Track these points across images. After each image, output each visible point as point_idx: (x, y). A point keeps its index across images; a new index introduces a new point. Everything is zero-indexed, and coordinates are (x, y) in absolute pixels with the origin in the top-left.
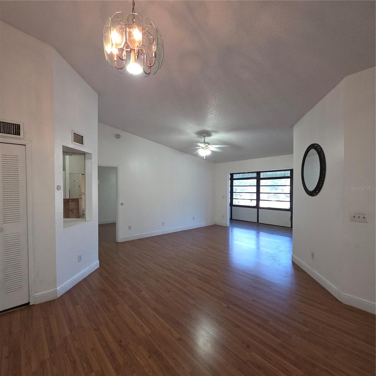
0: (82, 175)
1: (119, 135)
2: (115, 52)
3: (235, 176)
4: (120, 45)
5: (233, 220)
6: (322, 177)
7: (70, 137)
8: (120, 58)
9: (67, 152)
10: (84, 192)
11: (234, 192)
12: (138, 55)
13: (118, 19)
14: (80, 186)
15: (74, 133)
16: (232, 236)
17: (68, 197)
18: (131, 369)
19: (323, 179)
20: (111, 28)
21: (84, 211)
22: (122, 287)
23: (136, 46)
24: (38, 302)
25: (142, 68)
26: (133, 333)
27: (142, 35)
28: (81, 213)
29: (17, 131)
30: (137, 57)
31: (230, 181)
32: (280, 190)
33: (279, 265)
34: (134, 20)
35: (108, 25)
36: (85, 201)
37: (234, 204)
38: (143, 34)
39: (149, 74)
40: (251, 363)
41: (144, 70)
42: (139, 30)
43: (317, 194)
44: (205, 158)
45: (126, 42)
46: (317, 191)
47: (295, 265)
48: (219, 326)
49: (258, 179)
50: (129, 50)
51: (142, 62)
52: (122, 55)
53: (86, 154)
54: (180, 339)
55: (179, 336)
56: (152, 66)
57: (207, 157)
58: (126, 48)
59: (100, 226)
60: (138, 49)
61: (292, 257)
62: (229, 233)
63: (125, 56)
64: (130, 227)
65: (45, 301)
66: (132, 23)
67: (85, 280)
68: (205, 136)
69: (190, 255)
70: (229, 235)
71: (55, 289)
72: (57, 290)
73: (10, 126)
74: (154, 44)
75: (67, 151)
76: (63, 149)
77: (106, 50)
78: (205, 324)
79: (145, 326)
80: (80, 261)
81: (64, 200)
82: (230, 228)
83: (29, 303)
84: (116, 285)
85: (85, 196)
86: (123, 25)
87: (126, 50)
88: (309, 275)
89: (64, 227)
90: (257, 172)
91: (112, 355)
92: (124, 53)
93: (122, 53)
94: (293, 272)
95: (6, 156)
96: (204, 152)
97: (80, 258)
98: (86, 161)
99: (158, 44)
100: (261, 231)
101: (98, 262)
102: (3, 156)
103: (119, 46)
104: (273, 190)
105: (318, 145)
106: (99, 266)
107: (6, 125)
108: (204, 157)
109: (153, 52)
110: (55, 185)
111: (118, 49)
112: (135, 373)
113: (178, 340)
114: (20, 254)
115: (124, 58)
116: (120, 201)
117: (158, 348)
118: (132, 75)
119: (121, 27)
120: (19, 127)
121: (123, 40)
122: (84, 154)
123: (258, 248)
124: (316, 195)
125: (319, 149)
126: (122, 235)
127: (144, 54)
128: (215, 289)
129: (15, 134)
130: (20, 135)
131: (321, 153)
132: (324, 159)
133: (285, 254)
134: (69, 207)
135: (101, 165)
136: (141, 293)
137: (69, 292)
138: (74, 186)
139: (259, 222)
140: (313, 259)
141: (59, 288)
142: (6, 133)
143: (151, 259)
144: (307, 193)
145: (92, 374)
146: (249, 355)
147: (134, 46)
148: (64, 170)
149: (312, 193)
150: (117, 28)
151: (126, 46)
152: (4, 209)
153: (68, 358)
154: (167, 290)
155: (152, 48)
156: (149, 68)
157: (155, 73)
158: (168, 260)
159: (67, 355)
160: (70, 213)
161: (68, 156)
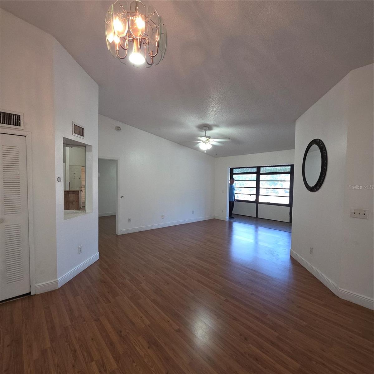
0: (82, 167)
1: (120, 128)
2: (118, 41)
3: (235, 171)
4: (123, 33)
6: (324, 173)
7: (71, 129)
8: (122, 48)
10: (84, 184)
12: (141, 45)
13: (120, 6)
14: (80, 179)
15: (75, 125)
17: (68, 189)
18: (131, 359)
19: (324, 175)
20: (114, 16)
21: (84, 203)
22: (122, 279)
23: (139, 35)
24: (39, 292)
25: (145, 58)
26: (133, 323)
27: (146, 24)
28: (81, 206)
29: (17, 122)
30: (139, 47)
31: (230, 175)
32: (279, 185)
33: (277, 259)
34: (137, 8)
35: (111, 13)
36: (85, 193)
38: (146, 22)
39: (151, 64)
40: (248, 355)
41: (146, 60)
42: (142, 18)
44: (205, 152)
45: (129, 31)
46: (318, 187)
47: (292, 259)
48: (218, 318)
49: (258, 173)
50: (132, 39)
51: (144, 52)
52: (124, 44)
53: (86, 146)
54: (179, 331)
55: (179, 328)
56: (155, 56)
58: (129, 37)
59: (100, 218)
60: (140, 38)
61: (291, 252)
63: (127, 46)
64: (130, 219)
65: (46, 291)
66: (135, 11)
67: (85, 271)
68: (206, 130)
69: (189, 249)
72: (57, 281)
73: (10, 116)
74: (158, 34)
75: (67, 143)
76: (63, 141)
77: (108, 38)
78: (203, 316)
79: (144, 317)
80: (80, 252)
81: (64, 192)
83: (30, 293)
84: (115, 276)
85: (86, 189)
86: (125, 12)
87: (129, 39)
88: (307, 270)
89: (65, 219)
90: (257, 167)
91: (111, 345)
92: (127, 42)
93: (124, 41)
94: (291, 267)
95: (6, 147)
96: (205, 145)
97: (80, 250)
98: (86, 153)
99: (161, 34)
100: (260, 226)
101: (98, 253)
102: (3, 147)
103: (122, 35)
104: (272, 185)
105: (320, 140)
106: (99, 258)
107: (6, 116)
109: (156, 41)
110: (56, 177)
111: (120, 37)
112: (134, 363)
113: (177, 331)
114: (21, 245)
116: (120, 194)
117: (157, 339)
119: (124, 15)
120: (20, 118)
121: (125, 29)
122: (84, 146)
123: (256, 243)
125: (321, 144)
126: (122, 228)
127: (147, 44)
128: (213, 282)
129: (16, 125)
130: (20, 126)
131: (323, 148)
132: (325, 155)
133: (283, 249)
134: (69, 199)
135: (102, 158)
136: (140, 285)
137: (70, 283)
138: (74, 178)
139: (258, 217)
140: (312, 254)
141: (59, 278)
142: (6, 124)
143: (150, 251)
144: (308, 189)
145: (92, 363)
146: (247, 347)
147: (137, 35)
148: (64, 162)
149: (313, 189)
150: (120, 15)
151: (128, 35)
152: (5, 200)
153: (69, 347)
154: (166, 282)
155: (155, 37)
156: (151, 59)
157: (158, 63)
158: (167, 253)
159: (68, 344)
160: (71, 205)
161: (68, 148)
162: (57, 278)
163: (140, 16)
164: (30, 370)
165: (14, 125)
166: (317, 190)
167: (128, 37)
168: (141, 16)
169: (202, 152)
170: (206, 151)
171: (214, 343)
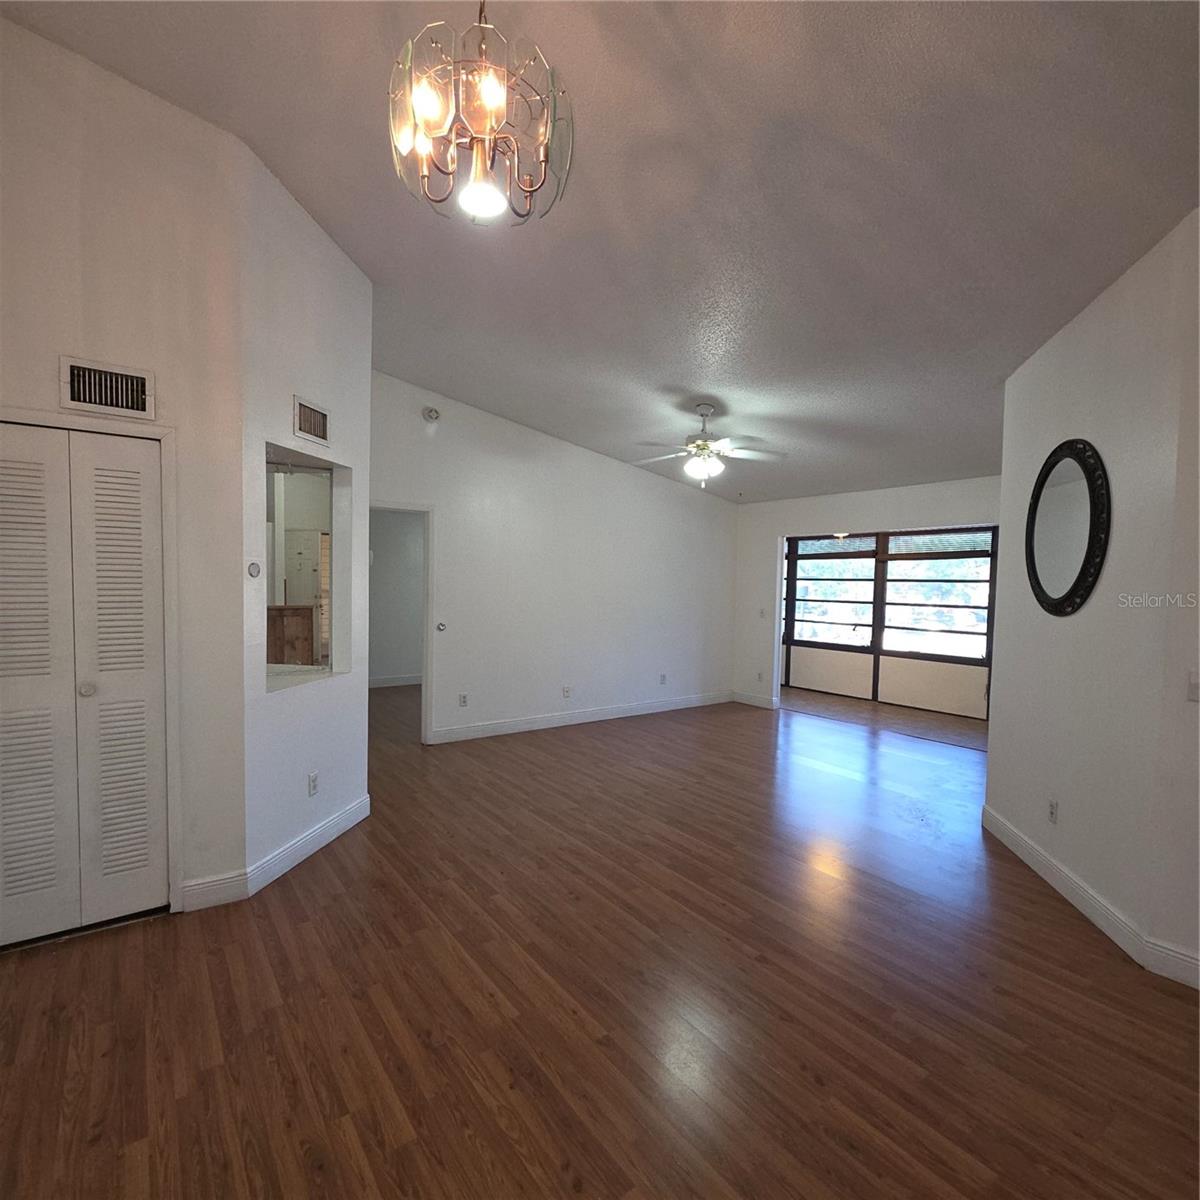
0: (323, 534)
1: (436, 411)
2: (425, 148)
3: (803, 548)
4: (439, 126)
5: (793, 690)
6: (1097, 553)
7: (289, 416)
8: (438, 168)
9: (278, 464)
10: (328, 587)
11: (798, 597)
12: (494, 156)
13: (434, 45)
14: (315, 570)
15: (300, 404)
16: (787, 741)
17: (280, 602)
18: (457, 1114)
19: (1098, 560)
20: (413, 75)
21: (327, 646)
22: (435, 877)
23: (488, 127)
24: (193, 904)
25: (506, 195)
26: (466, 1011)
27: (508, 91)
28: (318, 653)
29: (137, 398)
30: (489, 163)
31: (786, 562)
32: (957, 593)
33: (939, 838)
34: (484, 47)
35: (404, 65)
36: (331, 615)
37: (796, 637)
38: (511, 89)
39: (527, 215)
40: (826, 1131)
41: (510, 203)
42: (498, 76)
43: (1077, 610)
44: (703, 486)
45: (457, 119)
46: (1078, 600)
47: (989, 838)
48: (730, 1012)
49: (881, 557)
50: (467, 140)
51: (506, 180)
52: (446, 159)
53: (334, 470)
54: (606, 1043)
55: (605, 1033)
56: (536, 190)
57: (710, 482)
58: (459, 135)
59: (375, 693)
60: (493, 137)
61: (984, 813)
62: (777, 730)
63: (453, 162)
64: (464, 697)
65: (212, 904)
66: (477, 58)
67: (328, 851)
68: (707, 416)
69: (647, 794)
70: (776, 736)
71: (242, 871)
72: (246, 874)
73: (117, 382)
74: (545, 121)
75: (279, 460)
76: (267, 453)
77: (397, 144)
78: (685, 1003)
79: (500, 996)
80: (312, 793)
81: (269, 609)
82: (781, 715)
83: (167, 907)
84: (416, 869)
85: (331, 601)
86: (449, 63)
87: (458, 141)
88: (1036, 875)
89: (269, 690)
90: (876, 535)
91: (400, 1070)
92: (452, 150)
93: (446, 149)
94: (983, 863)
95: (106, 473)
96: (702, 468)
97: (313, 785)
98: (334, 489)
99: (555, 121)
100: (884, 729)
101: (366, 798)
102: (99, 472)
103: (436, 131)
104: (934, 597)
105: (1086, 443)
106: (369, 813)
107: (106, 380)
108: (701, 481)
109: (541, 144)
110: (244, 562)
111: (433, 139)
112: (467, 1126)
113: (599, 1042)
114: (144, 763)
115: (451, 167)
116: (436, 618)
117: (538, 1062)
118: (473, 220)
119: (444, 70)
120: (143, 385)
121: (447, 113)
122: (328, 468)
123: (873, 782)
124: (1074, 611)
125: (1089, 457)
126: (442, 722)
127: (513, 153)
128: (721, 900)
129: (132, 408)
130: (144, 409)
131: (1096, 470)
132: (1104, 492)
133: (959, 805)
134: (283, 631)
135: (380, 505)
136: (492, 897)
137: (282, 882)
138: (299, 568)
139: (879, 700)
140: (1055, 823)
141: (252, 868)
142: (106, 404)
143: (525, 797)
144: (1043, 607)
145: (343, 1119)
146: (822, 1107)
147: (482, 129)
148: (271, 517)
149: (1060, 606)
150: (432, 73)
151: (458, 129)
152: (101, 630)
153: (276, 1068)
154: (571, 893)
155: (538, 131)
156: (526, 197)
157: (547, 212)
158: (576, 806)
159: (274, 1059)
160: (287, 650)
161: (282, 475)
162: (245, 866)
163: (491, 70)
164: (166, 1127)
165: (127, 407)
166: (1076, 608)
167: (457, 134)
168: (495, 70)
169: (695, 485)
170: (707, 482)
171: (715, 1084)
